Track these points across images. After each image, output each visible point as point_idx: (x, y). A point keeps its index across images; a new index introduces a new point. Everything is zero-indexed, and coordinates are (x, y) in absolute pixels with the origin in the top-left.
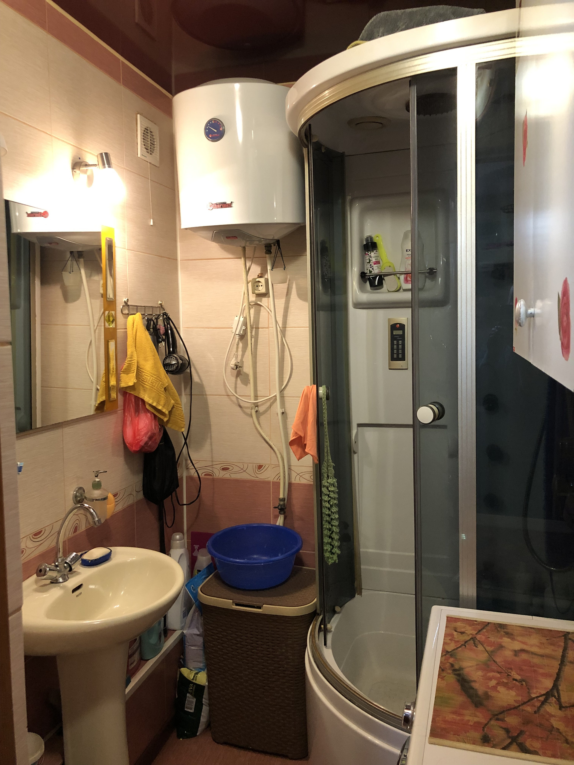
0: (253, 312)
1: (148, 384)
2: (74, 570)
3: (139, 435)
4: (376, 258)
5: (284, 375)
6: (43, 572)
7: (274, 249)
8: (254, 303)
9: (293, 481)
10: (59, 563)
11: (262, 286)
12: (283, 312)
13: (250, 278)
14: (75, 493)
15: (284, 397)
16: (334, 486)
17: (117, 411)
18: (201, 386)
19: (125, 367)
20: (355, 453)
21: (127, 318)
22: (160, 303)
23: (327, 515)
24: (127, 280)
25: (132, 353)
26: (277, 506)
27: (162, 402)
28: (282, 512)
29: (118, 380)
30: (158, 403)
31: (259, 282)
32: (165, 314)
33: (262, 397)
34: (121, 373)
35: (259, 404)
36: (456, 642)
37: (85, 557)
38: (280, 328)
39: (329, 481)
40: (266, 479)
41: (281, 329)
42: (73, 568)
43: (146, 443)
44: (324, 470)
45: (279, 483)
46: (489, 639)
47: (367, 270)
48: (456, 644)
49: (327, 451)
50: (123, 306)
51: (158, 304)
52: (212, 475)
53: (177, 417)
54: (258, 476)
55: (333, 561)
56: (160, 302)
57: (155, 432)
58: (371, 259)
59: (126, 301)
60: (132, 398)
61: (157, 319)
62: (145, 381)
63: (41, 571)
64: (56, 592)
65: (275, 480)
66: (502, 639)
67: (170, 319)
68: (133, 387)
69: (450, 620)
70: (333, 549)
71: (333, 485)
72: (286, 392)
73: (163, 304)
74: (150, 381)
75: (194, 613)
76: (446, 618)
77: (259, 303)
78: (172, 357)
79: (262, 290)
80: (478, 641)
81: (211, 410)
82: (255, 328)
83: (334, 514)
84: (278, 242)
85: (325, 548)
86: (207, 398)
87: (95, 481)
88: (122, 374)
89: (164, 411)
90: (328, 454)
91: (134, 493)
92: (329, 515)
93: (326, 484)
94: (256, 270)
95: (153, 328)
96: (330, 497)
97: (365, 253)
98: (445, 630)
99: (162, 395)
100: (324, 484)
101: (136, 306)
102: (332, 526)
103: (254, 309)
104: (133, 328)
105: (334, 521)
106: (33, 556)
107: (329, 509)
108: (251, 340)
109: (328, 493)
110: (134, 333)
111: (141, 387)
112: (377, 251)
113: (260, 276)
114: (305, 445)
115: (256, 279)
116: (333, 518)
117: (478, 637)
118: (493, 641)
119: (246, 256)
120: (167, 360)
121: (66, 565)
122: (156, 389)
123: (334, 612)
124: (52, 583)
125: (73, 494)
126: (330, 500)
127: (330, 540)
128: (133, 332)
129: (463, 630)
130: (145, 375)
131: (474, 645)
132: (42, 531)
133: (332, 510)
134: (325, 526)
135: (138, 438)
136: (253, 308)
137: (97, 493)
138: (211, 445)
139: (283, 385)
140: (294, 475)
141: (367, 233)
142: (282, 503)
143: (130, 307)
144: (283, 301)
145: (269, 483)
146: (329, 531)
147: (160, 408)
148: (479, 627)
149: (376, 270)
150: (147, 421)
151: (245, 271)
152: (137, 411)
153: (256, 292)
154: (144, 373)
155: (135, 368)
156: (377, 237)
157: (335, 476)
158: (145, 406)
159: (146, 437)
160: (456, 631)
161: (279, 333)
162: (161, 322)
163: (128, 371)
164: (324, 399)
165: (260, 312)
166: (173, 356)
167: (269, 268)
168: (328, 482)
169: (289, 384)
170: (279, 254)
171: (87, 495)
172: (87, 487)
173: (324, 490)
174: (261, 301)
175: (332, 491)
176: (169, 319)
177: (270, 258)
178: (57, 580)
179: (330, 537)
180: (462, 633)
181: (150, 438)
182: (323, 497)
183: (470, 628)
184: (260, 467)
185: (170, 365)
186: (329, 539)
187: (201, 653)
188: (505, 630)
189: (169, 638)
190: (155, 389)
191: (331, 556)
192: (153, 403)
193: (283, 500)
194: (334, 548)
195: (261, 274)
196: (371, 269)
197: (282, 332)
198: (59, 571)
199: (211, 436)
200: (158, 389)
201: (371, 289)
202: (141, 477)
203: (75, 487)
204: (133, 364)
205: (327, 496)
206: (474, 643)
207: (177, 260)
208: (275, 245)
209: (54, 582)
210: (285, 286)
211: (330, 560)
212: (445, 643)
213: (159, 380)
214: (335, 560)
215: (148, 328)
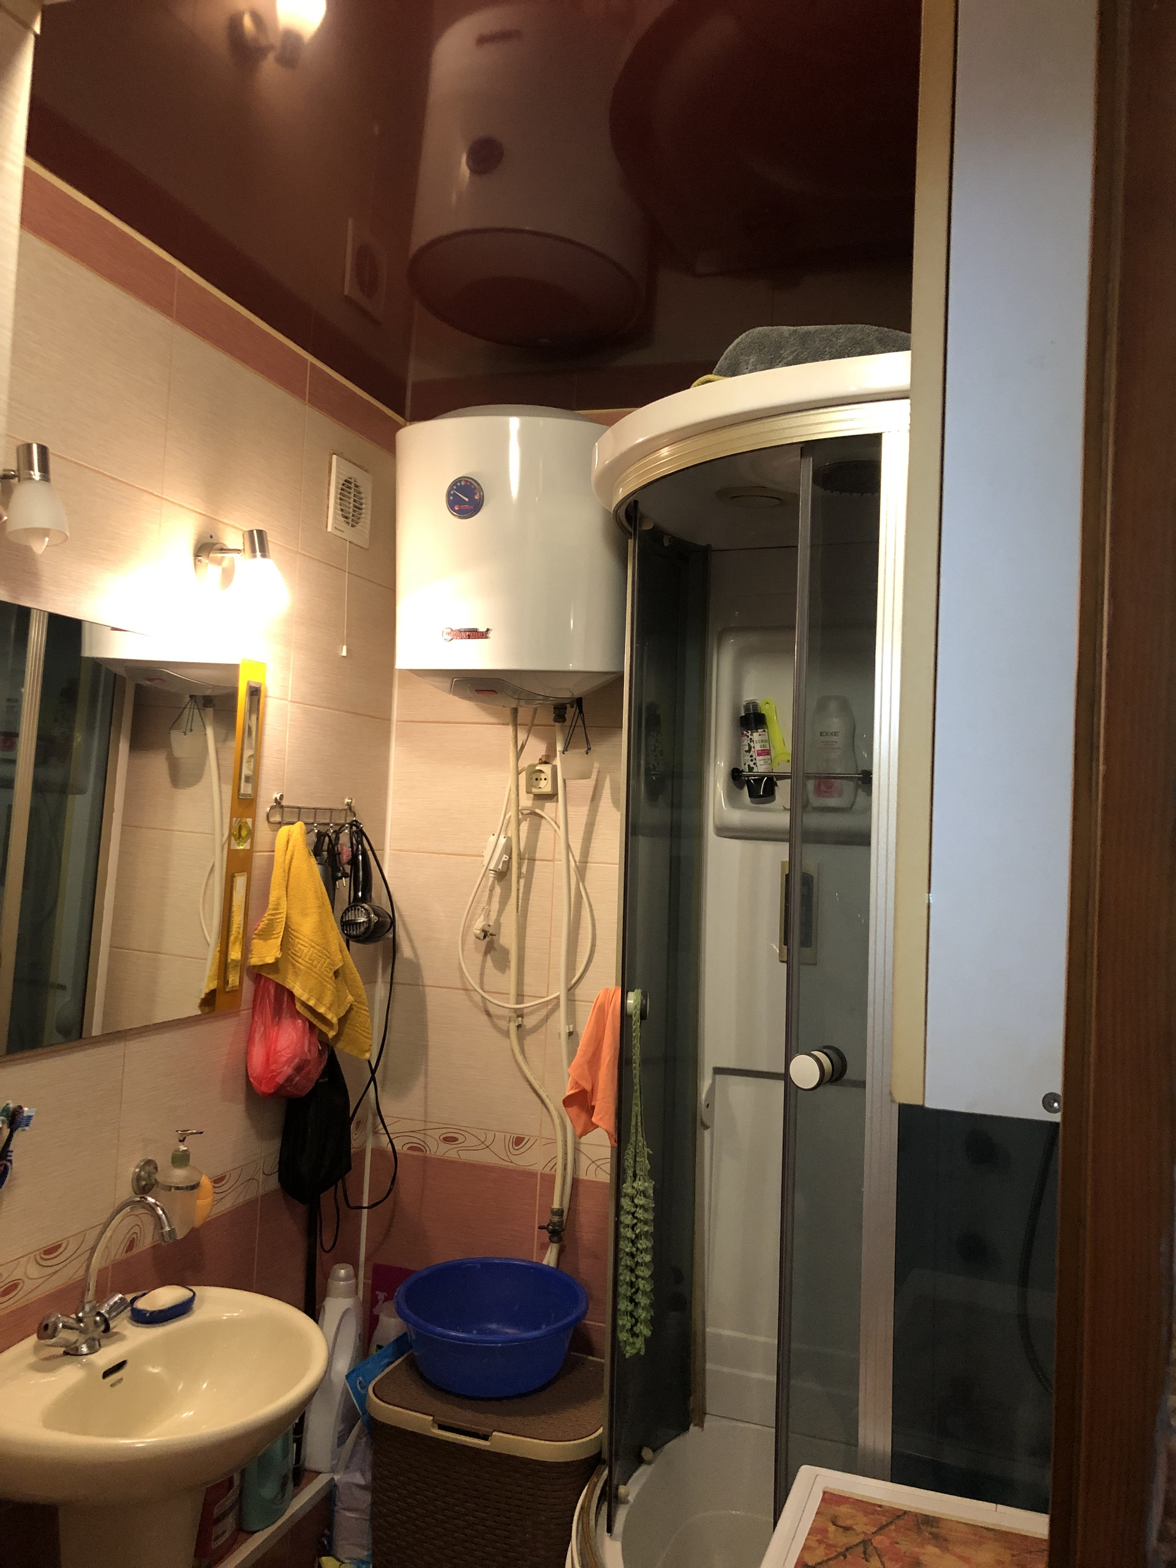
0: (526, 828)
1: (303, 962)
2: (115, 1330)
3: (276, 1062)
4: (762, 744)
5: (578, 957)
6: (50, 1331)
7: (570, 712)
8: (528, 812)
9: (582, 1176)
10: (85, 1313)
11: (545, 779)
12: (582, 832)
13: (525, 762)
14: (137, 1170)
15: (575, 1001)
16: (645, 1196)
17: (240, 1011)
18: (415, 967)
19: (262, 925)
20: (707, 1127)
21: (277, 831)
22: (348, 803)
23: (627, 1254)
24: (284, 759)
25: (279, 899)
26: (546, 1225)
27: (328, 998)
28: (555, 1239)
29: (246, 951)
30: (319, 1000)
31: (541, 771)
32: (355, 824)
33: (531, 998)
34: (254, 936)
35: (525, 1011)
36: (829, 1546)
37: (140, 1304)
38: (575, 862)
39: (635, 1185)
40: (530, 1168)
41: (578, 863)
42: (112, 1325)
43: (289, 1079)
44: (629, 1162)
45: (554, 1176)
46: (897, 1546)
47: (745, 764)
48: (827, 1552)
49: (637, 1124)
50: (272, 808)
51: (344, 803)
52: (423, 1151)
53: (357, 1029)
54: (513, 1158)
55: (634, 1351)
56: (347, 800)
57: (309, 1057)
58: (752, 744)
59: (278, 798)
60: (271, 987)
61: (337, 833)
62: (298, 954)
63: (46, 1327)
64: (70, 1375)
65: (547, 1170)
66: (923, 1547)
67: (364, 834)
68: (275, 967)
69: (829, 1498)
70: (635, 1324)
71: (644, 1193)
72: (579, 992)
73: (352, 805)
74: (308, 957)
75: (359, 1437)
76: (821, 1495)
77: (538, 811)
78: (358, 909)
79: (545, 787)
80: (874, 1547)
81: (430, 1016)
82: (528, 860)
83: (642, 1253)
84: (579, 702)
85: (620, 1322)
86: (424, 991)
87: (178, 1150)
88: (255, 939)
89: (329, 1016)
90: (637, 1129)
91: (261, 1177)
92: (632, 1255)
93: (629, 1191)
94: (536, 748)
95: (328, 851)
96: (636, 1218)
97: (743, 733)
98: (814, 1521)
99: (329, 986)
100: (625, 1191)
101: (298, 808)
102: (637, 1277)
103: (528, 822)
104: (287, 850)
105: (642, 1268)
106: (34, 1296)
107: (633, 1242)
108: (518, 882)
109: (633, 1210)
110: (287, 862)
111: (290, 966)
112: (764, 731)
113: (544, 760)
114: (593, 1107)
115: (536, 765)
116: (640, 1261)
117: (877, 1540)
118: (903, 1551)
119: (519, 722)
120: (350, 913)
121: (98, 1318)
122: (318, 972)
123: (640, 1461)
124: (66, 1353)
125: (135, 1172)
126: (636, 1224)
127: (630, 1307)
128: (285, 859)
129: (849, 1523)
130: (299, 943)
131: (863, 1556)
132: (59, 1246)
133: (639, 1246)
134: (622, 1278)
135: (273, 1067)
136: (526, 820)
137: (179, 1175)
138: (426, 1087)
139: (575, 976)
140: (584, 1162)
141: (748, 696)
142: (556, 1219)
143: (286, 809)
144: (585, 810)
145: (532, 1175)
146: (629, 1289)
147: (322, 1010)
148: (884, 1520)
149: (761, 767)
150: (295, 1036)
151: (514, 750)
152: (277, 1013)
153: (534, 790)
154: (297, 940)
155: (280, 929)
156: (768, 703)
157: (652, 1174)
158: (295, 1005)
159: (288, 1066)
160: (834, 1524)
161: (572, 873)
162: (345, 838)
163: (266, 934)
164: (636, 1018)
165: (539, 829)
166: (362, 907)
167: (559, 747)
168: (633, 1188)
169: (588, 974)
170: (580, 722)
171: (159, 1177)
172: (163, 1160)
173: (625, 1202)
174: (542, 809)
175: (642, 1207)
176: (361, 833)
177: (563, 731)
178: (77, 1349)
179: (632, 1300)
180: (847, 1529)
181: (299, 1069)
182: (622, 1218)
183: (865, 1519)
184: (519, 1141)
185: (353, 924)
186: (629, 1304)
187: (366, 1526)
188: (934, 1530)
189: (303, 1489)
190: (316, 973)
191: (631, 1340)
192: (309, 999)
193: (560, 1213)
194: (639, 1324)
195: (547, 756)
196: (752, 765)
197: (578, 871)
198: (82, 1331)
199: (426, 1070)
200: (322, 972)
201: (752, 802)
202: (275, 1145)
203: (138, 1159)
204: (278, 921)
205: (631, 1216)
206: (865, 1553)
207: (389, 720)
208: (572, 707)
209: (72, 1352)
210: (590, 783)
211: (628, 1348)
212: (805, 1548)
213: (326, 955)
214: (640, 1349)
215: (317, 852)
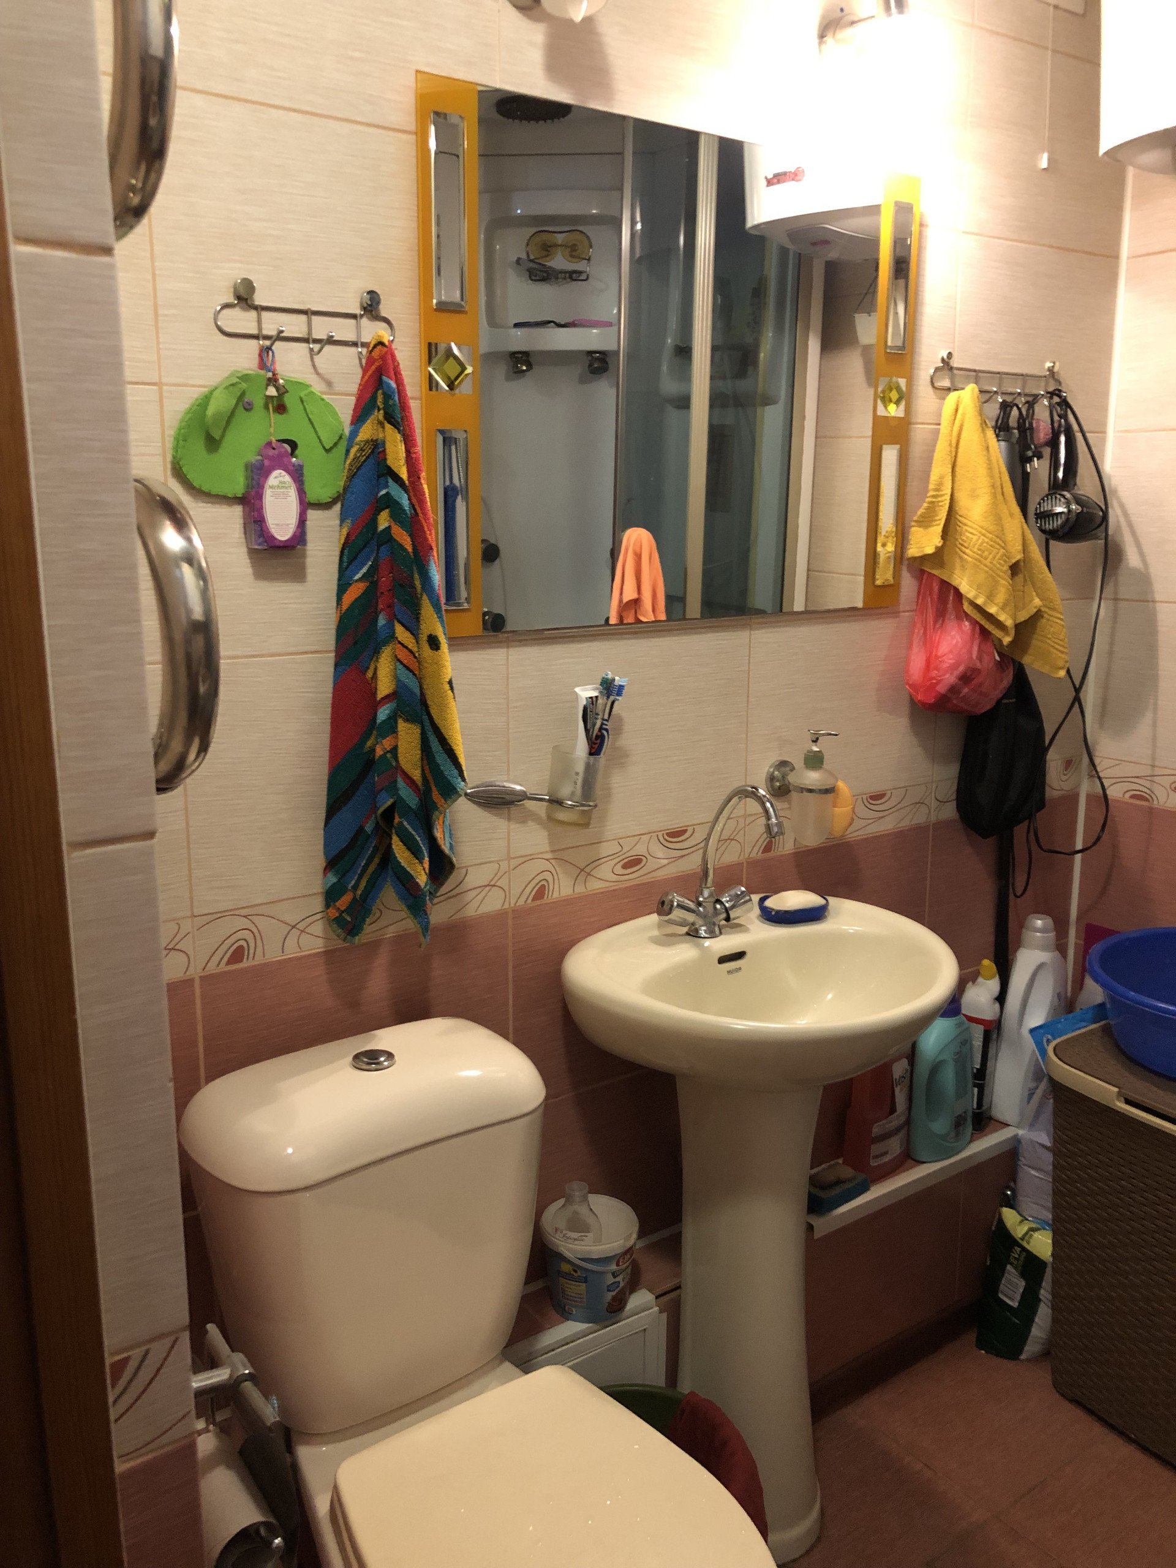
1: (971, 553)
2: (735, 921)
3: (937, 668)
6: (666, 907)
10: (704, 898)
14: (772, 770)
17: (899, 612)
18: (1144, 579)
19: (921, 511)
21: (944, 399)
22: (1049, 367)
24: (955, 308)
25: (942, 477)
27: (1001, 596)
29: (902, 537)
30: (990, 597)
32: (1057, 393)
34: (913, 524)
37: (772, 903)
42: (732, 914)
43: (953, 689)
50: (937, 369)
51: (1044, 368)
52: (1149, 801)
53: (1048, 641)
56: (1048, 364)
57: (978, 665)
59: (945, 357)
60: (935, 584)
61: (1031, 405)
62: (965, 544)
63: (663, 903)
64: (684, 952)
67: (1068, 406)
68: (938, 557)
73: (1056, 370)
74: (977, 546)
78: (1056, 497)
81: (1162, 638)
86: (1154, 608)
87: (811, 751)
88: (914, 526)
89: (1002, 617)
91: (934, 804)
95: (1018, 428)
99: (1003, 582)
101: (975, 371)
104: (955, 420)
106: (661, 874)
110: (955, 433)
111: (958, 560)
120: (1046, 504)
121: (718, 906)
122: (988, 564)
124: (688, 934)
125: (768, 771)
128: (952, 431)
130: (967, 531)
132: (685, 831)
135: (934, 673)
137: (813, 778)
138: (1154, 725)
143: (955, 372)
147: (993, 610)
150: (960, 640)
152: (941, 614)
154: (965, 527)
155: (942, 515)
158: (962, 604)
159: (951, 674)
162: (1042, 413)
163: (926, 521)
166: (1064, 496)
171: (792, 778)
172: (798, 762)
176: (1065, 404)
178: (697, 930)
181: (966, 678)
185: (1051, 515)
189: (985, 1135)
190: (985, 565)
192: (976, 597)
198: (704, 916)
199: (1156, 704)
200: (995, 565)
203: (774, 758)
204: (941, 504)
207: (1116, 257)
209: (693, 934)
213: (999, 544)
215: (1001, 428)
